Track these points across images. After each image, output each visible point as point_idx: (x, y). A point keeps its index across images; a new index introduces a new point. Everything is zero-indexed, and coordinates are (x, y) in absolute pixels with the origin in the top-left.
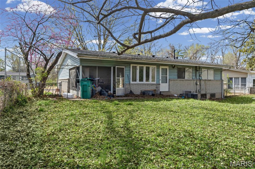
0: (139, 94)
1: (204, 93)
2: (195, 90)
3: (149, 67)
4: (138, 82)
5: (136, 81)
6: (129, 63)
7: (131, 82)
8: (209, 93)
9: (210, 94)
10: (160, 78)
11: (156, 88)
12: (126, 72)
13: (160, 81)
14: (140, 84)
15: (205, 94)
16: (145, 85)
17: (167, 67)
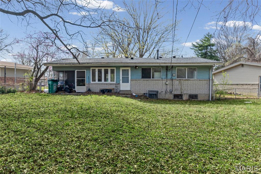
0: (98, 92)
1: (179, 93)
2: (164, 90)
3: (108, 69)
4: (97, 81)
5: (95, 81)
6: (89, 67)
7: (91, 82)
8: (187, 94)
9: (189, 95)
10: (121, 78)
11: (116, 87)
12: (87, 74)
13: (121, 81)
14: (99, 84)
15: (181, 95)
16: (104, 84)
17: (129, 69)
